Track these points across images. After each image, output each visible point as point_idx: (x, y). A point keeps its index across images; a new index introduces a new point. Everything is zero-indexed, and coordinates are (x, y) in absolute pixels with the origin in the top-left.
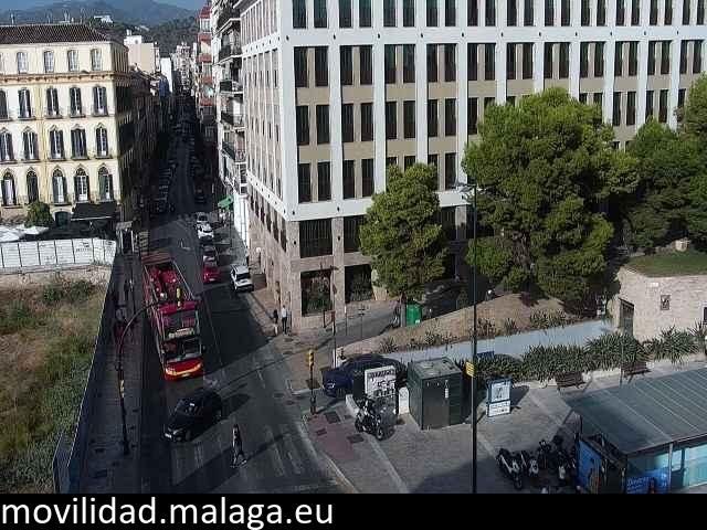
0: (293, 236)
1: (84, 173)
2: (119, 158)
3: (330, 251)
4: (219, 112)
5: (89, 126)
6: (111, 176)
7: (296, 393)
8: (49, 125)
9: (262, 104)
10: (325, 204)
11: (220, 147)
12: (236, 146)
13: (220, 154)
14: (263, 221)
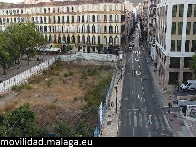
0: (168, 61)
1: (111, 37)
2: (121, 34)
3: (179, 67)
4: (149, 23)
5: (114, 25)
6: (118, 39)
7: (164, 107)
8: (104, 24)
9: (161, 22)
10: (179, 52)
11: (148, 33)
12: (153, 33)
13: (148, 35)
14: (159, 55)
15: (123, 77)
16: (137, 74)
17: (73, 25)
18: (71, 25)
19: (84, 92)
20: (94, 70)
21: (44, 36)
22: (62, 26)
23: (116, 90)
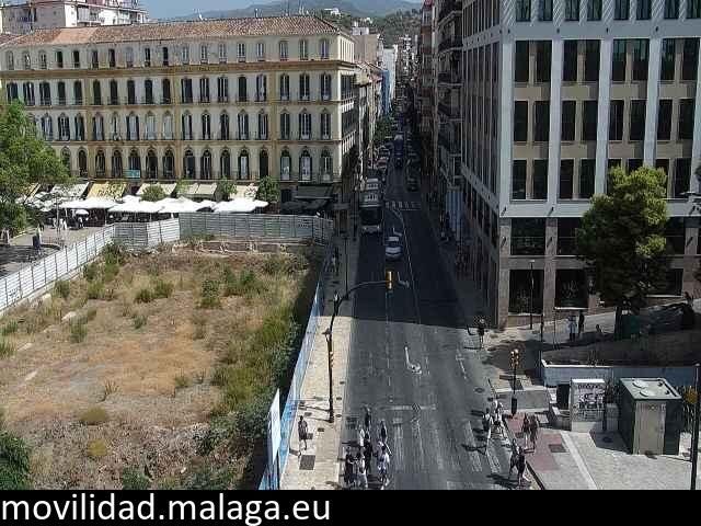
0: (505, 232)
1: (308, 155)
2: (340, 141)
3: (542, 251)
4: (436, 104)
5: (315, 111)
6: (331, 159)
7: (497, 391)
8: (280, 109)
9: (480, 98)
10: (540, 202)
11: (436, 138)
12: (451, 138)
13: (436, 145)
14: (474, 215)
15: (351, 295)
16: (401, 282)
17: (168, 113)
18: (158, 112)
19: (213, 356)
20: (248, 272)
21: (58, 154)
22: (128, 119)
23: (330, 343)
